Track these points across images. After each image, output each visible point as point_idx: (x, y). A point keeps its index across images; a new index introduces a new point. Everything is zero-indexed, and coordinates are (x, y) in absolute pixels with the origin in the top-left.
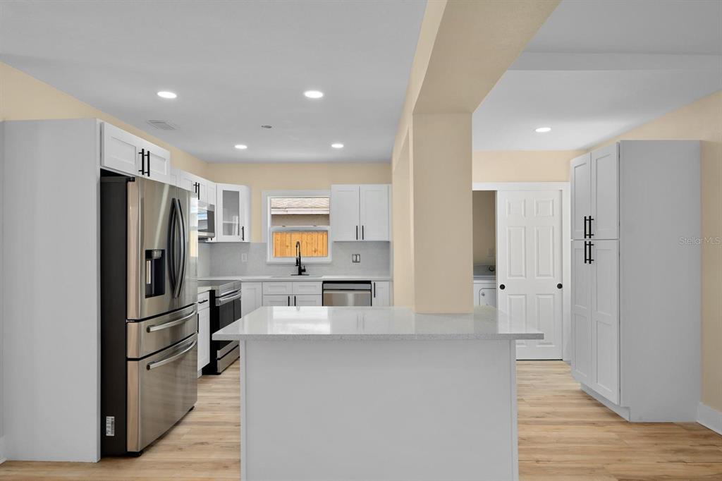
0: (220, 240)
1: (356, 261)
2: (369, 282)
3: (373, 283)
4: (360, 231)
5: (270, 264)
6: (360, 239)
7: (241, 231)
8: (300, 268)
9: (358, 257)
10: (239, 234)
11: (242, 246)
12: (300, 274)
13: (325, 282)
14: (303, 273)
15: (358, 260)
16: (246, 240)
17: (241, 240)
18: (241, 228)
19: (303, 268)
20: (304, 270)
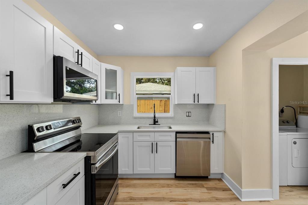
0: (103, 103)
1: (189, 116)
2: (207, 133)
3: (211, 133)
4: (196, 97)
5: (136, 118)
6: (196, 102)
7: (118, 96)
8: (154, 120)
9: (190, 113)
10: (116, 99)
11: (119, 106)
12: (154, 124)
13: (177, 133)
14: (156, 123)
15: (190, 115)
16: (121, 103)
17: (118, 103)
18: (118, 94)
19: (156, 120)
20: (157, 122)
